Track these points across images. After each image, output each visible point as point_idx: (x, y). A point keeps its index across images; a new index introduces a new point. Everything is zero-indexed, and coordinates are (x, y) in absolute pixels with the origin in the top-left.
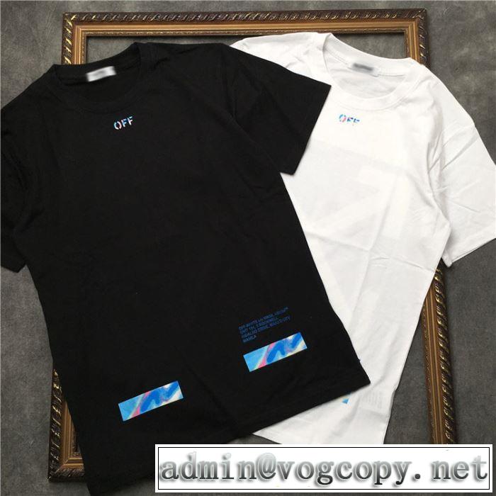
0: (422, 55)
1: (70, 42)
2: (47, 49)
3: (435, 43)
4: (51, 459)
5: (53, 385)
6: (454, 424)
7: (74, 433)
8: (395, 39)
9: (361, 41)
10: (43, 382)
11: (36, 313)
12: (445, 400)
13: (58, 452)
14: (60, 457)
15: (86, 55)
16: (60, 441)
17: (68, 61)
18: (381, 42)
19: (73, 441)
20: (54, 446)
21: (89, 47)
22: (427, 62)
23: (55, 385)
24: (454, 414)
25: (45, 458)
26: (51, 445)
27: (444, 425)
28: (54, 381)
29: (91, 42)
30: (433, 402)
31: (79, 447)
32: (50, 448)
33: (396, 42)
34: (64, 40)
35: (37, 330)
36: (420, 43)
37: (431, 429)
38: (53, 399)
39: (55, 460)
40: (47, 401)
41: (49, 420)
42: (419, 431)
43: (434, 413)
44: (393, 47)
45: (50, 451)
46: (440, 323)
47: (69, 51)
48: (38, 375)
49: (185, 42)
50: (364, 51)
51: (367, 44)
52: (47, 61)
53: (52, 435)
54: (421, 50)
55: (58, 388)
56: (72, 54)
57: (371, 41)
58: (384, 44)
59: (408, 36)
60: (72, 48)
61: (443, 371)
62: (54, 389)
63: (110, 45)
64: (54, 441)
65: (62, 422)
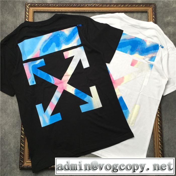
0: (154, 20)
1: (28, 14)
2: (20, 16)
3: (158, 15)
4: (20, 162)
5: (21, 136)
6: (163, 151)
7: (28, 153)
8: (144, 14)
9: (132, 14)
10: (18, 134)
11: (15, 110)
12: (160, 143)
13: (23, 159)
14: (24, 161)
15: (34, 18)
16: (23, 156)
17: (27, 20)
18: (139, 15)
19: (28, 156)
20: (21, 157)
21: (35, 15)
22: (155, 22)
23: (22, 136)
24: (163, 148)
25: (18, 161)
26: (20, 157)
27: (159, 152)
28: (21, 135)
29: (35, 14)
30: (155, 144)
31: (30, 158)
32: (20, 158)
33: (144, 15)
34: (25, 13)
35: (16, 116)
36: (153, 16)
37: (155, 153)
38: (21, 141)
39: (22, 162)
40: (19, 141)
41: (19, 148)
42: (150, 154)
43: (156, 148)
44: (143, 17)
45: (20, 159)
46: (158, 116)
47: (27, 17)
48: (16, 132)
49: (69, 14)
50: (133, 18)
51: (134, 16)
52: (20, 20)
53: (21, 154)
54: (153, 18)
55: (23, 137)
56: (28, 18)
57: (135, 14)
58: (140, 16)
59: (148, 13)
60: (28, 16)
61: (159, 133)
62: (21, 137)
63: (42, 15)
64: (22, 155)
65: (24, 149)
